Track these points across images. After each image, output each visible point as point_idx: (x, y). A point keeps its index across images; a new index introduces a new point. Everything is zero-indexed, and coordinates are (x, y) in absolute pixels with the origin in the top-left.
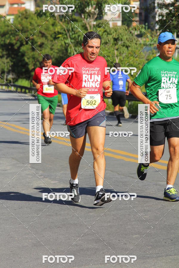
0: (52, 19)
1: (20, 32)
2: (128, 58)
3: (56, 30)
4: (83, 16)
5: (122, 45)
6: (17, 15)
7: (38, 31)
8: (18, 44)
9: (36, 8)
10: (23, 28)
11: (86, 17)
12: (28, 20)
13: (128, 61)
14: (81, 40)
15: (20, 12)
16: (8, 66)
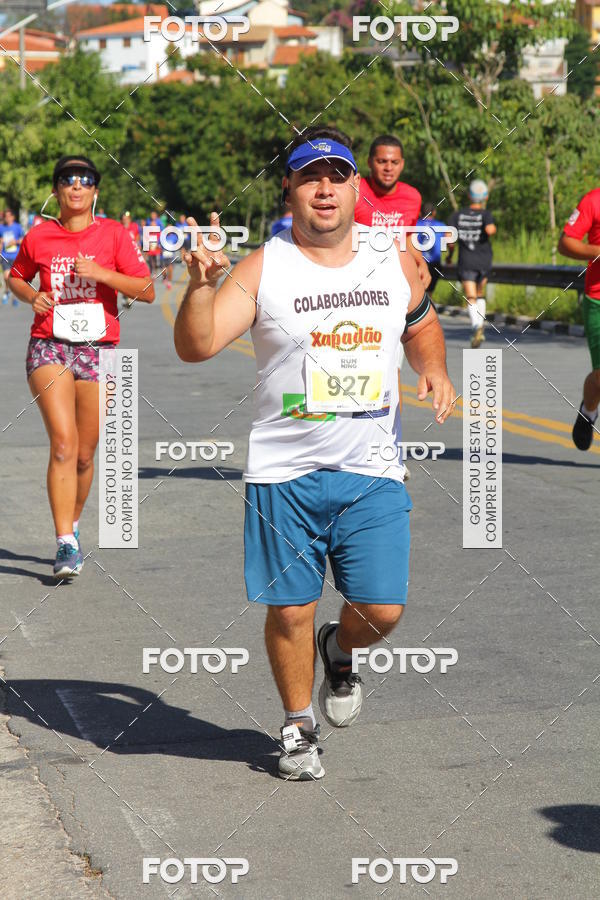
0: (386, 77)
1: (303, 111)
2: (580, 180)
3: (396, 105)
4: (466, 72)
5: (565, 146)
6: (295, 65)
7: (349, 109)
9: (344, 49)
10: (311, 99)
11: (473, 72)
12: (324, 80)
13: (581, 188)
14: (460, 131)
15: (303, 60)
16: (271, 198)
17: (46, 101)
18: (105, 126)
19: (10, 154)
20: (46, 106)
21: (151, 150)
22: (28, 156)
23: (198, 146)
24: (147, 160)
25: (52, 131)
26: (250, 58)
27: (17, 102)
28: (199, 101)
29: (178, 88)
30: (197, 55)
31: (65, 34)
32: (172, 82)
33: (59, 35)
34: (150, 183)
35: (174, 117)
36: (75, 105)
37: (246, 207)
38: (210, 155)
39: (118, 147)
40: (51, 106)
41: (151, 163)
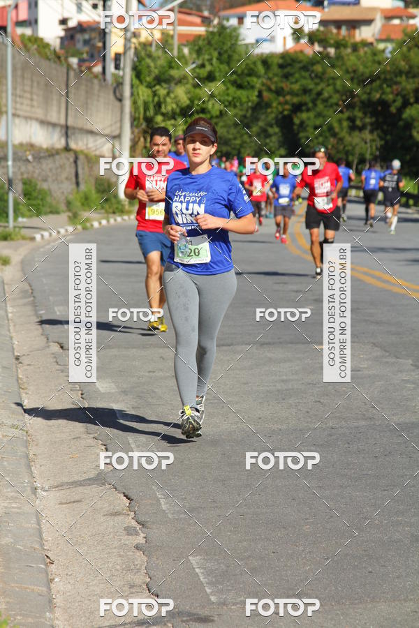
1: (404, 77)
6: (398, 40)
8: (399, 103)
10: (411, 67)
15: (406, 34)
16: (374, 148)
17: (194, 66)
18: (240, 87)
19: (163, 110)
20: (194, 69)
21: (277, 107)
22: (178, 110)
23: (315, 105)
24: (273, 115)
25: (197, 91)
26: (360, 34)
27: (171, 67)
28: (318, 68)
29: (301, 57)
30: (318, 30)
31: (210, 13)
32: (296, 52)
33: (206, 13)
34: (275, 134)
35: (296, 82)
36: (217, 70)
37: (353, 155)
38: (326, 113)
39: (250, 104)
40: (197, 70)
41: (276, 118)
